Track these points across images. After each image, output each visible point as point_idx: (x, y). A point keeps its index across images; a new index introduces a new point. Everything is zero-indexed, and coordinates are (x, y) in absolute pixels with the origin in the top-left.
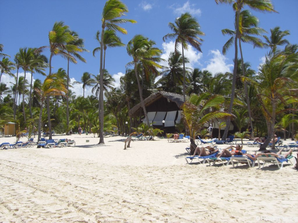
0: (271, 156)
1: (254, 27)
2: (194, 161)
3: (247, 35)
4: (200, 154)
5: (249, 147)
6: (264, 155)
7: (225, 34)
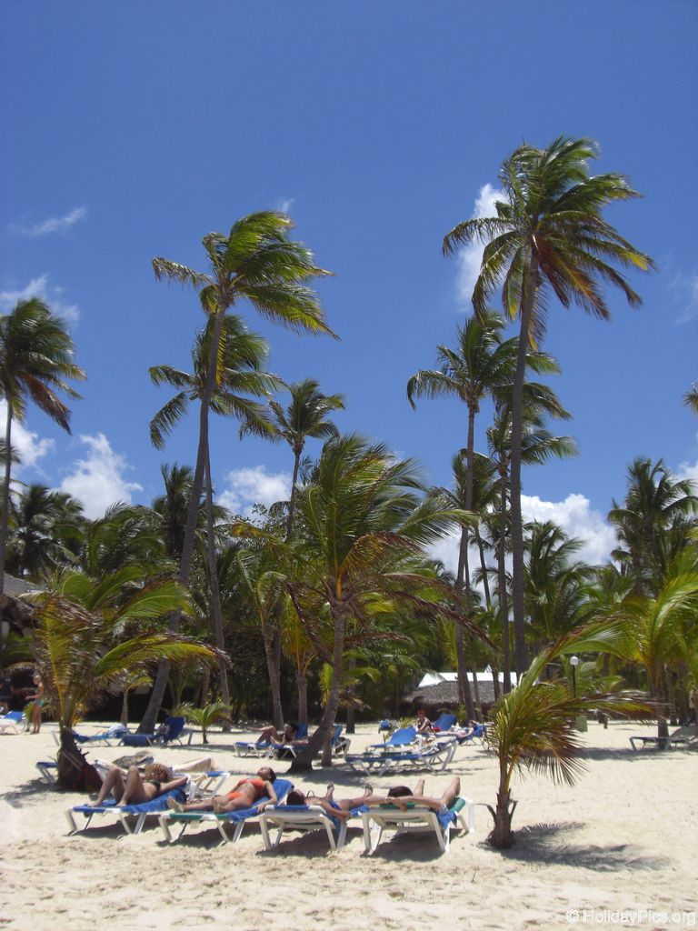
0: (417, 806)
1: (251, 370)
2: (98, 821)
3: (230, 392)
4: (125, 794)
5: (239, 756)
6: (391, 803)
7: (160, 381)
